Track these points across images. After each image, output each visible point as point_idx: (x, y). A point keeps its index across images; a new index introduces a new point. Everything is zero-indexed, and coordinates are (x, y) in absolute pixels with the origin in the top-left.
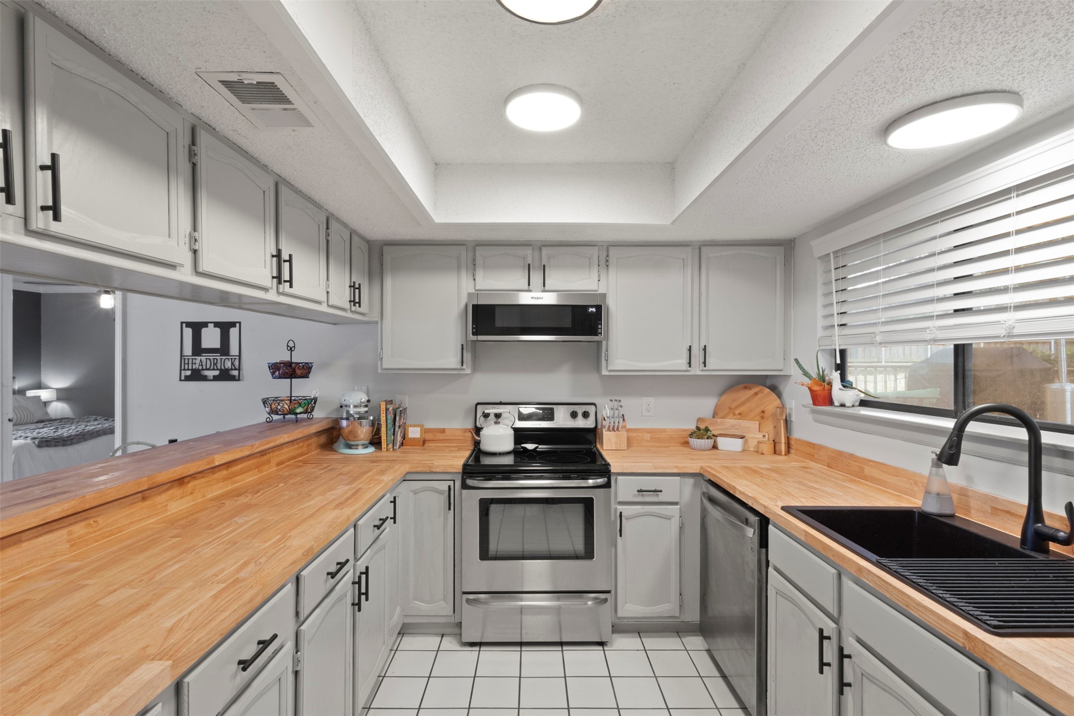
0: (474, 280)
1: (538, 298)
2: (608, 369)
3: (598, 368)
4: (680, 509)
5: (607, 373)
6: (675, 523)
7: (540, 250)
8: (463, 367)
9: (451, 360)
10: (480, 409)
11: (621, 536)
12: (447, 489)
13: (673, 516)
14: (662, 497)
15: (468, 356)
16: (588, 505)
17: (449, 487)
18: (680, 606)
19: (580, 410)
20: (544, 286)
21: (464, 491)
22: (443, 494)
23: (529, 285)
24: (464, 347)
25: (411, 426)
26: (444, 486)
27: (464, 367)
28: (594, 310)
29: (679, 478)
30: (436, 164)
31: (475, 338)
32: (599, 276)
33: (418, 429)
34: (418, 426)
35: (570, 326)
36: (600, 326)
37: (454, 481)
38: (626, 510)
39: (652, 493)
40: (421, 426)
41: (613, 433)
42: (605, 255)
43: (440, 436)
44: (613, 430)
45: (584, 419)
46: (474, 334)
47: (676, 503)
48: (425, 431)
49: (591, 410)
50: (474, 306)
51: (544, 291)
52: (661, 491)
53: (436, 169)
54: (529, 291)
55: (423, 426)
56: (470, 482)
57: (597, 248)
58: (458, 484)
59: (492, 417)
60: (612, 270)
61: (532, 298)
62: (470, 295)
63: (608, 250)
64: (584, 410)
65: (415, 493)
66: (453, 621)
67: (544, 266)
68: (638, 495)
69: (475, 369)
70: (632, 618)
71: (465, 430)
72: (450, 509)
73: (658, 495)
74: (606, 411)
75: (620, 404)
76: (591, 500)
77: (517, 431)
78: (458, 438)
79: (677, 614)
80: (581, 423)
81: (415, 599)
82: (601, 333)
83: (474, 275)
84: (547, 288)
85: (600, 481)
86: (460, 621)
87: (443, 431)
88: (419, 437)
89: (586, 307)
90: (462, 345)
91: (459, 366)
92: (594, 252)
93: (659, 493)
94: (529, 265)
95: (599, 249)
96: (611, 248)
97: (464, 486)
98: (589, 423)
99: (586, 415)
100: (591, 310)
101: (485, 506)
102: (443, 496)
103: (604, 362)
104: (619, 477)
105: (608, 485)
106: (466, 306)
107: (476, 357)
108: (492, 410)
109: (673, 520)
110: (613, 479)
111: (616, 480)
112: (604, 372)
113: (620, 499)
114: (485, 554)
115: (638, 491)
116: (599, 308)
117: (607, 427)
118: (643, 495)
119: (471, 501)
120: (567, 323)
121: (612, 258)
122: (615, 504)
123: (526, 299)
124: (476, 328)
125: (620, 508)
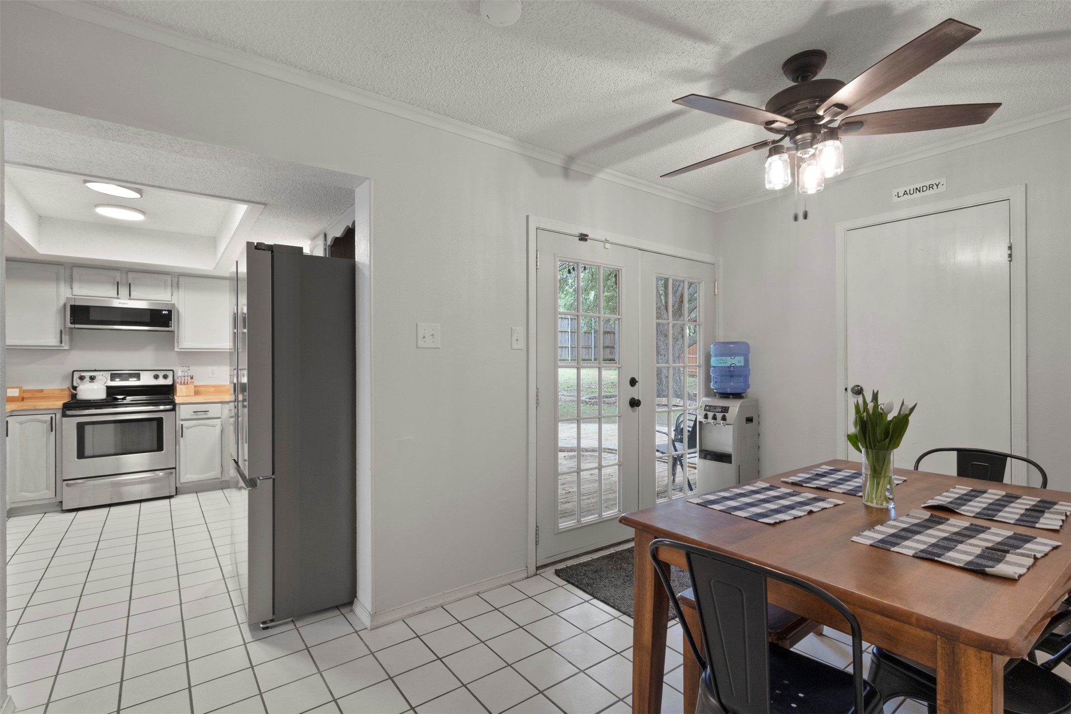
0: (72, 288)
1: (124, 304)
2: (179, 347)
3: (173, 348)
4: (222, 421)
5: (179, 350)
6: (218, 429)
7: (127, 273)
8: (61, 345)
9: (51, 340)
10: (76, 375)
11: (182, 437)
12: (50, 419)
13: (217, 425)
14: (209, 415)
15: (66, 338)
16: (160, 421)
17: (52, 417)
18: (222, 472)
19: (161, 374)
20: (130, 296)
21: (64, 419)
22: (46, 423)
23: (118, 294)
24: (63, 331)
25: (9, 388)
26: (48, 418)
27: (63, 344)
28: (167, 312)
29: (220, 404)
30: (40, 216)
31: (73, 326)
32: (172, 292)
33: (17, 390)
34: (17, 388)
35: (149, 321)
36: (170, 322)
37: (55, 414)
38: (185, 423)
39: (203, 413)
40: (20, 388)
41: (184, 386)
42: (176, 280)
43: (40, 395)
44: (184, 384)
45: (164, 380)
46: (71, 323)
47: (219, 418)
48: (23, 391)
49: (170, 374)
50: (71, 306)
51: (130, 299)
52: (208, 411)
53: (39, 219)
54: (118, 298)
55: (22, 387)
56: (69, 413)
57: (170, 276)
58: (59, 415)
59: (87, 379)
60: (180, 289)
61: (120, 303)
62: (67, 298)
63: (178, 278)
64: (164, 374)
65: (21, 423)
66: (55, 501)
67: (130, 284)
68: (194, 414)
69: (72, 346)
70: (190, 482)
71: (63, 390)
72: (52, 431)
73: (207, 414)
74: (179, 373)
75: (189, 368)
76: (162, 418)
77: (108, 388)
78: (55, 395)
79: (220, 476)
80: (161, 382)
81: (21, 491)
82: (171, 326)
83: (71, 285)
84: (132, 297)
85: (168, 407)
86: (61, 501)
87: (42, 391)
88: (18, 395)
89: (161, 311)
90: (61, 331)
91: (58, 344)
92: (169, 278)
93: (207, 412)
94: (118, 283)
95: (172, 277)
96: (180, 277)
97: (64, 415)
98: (169, 382)
99: (165, 377)
100: (164, 312)
101: (81, 427)
102: (45, 424)
103: (176, 343)
104: (181, 406)
105: (174, 409)
106: (65, 305)
107: (72, 340)
108: (87, 374)
109: (217, 427)
110: (177, 407)
111: (179, 408)
112: (176, 349)
113: (182, 417)
114: (81, 455)
115: (194, 412)
116: (170, 312)
117: (179, 382)
118: (197, 414)
119: (70, 426)
120: (147, 319)
121: (180, 283)
122: (179, 421)
123: (117, 303)
124: (74, 320)
125: (182, 422)
